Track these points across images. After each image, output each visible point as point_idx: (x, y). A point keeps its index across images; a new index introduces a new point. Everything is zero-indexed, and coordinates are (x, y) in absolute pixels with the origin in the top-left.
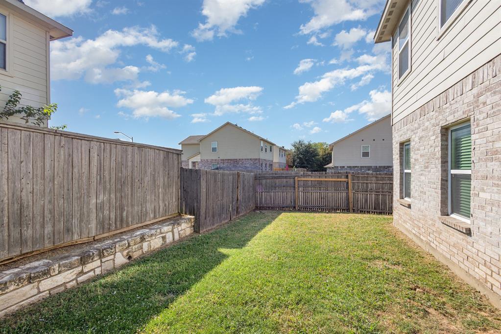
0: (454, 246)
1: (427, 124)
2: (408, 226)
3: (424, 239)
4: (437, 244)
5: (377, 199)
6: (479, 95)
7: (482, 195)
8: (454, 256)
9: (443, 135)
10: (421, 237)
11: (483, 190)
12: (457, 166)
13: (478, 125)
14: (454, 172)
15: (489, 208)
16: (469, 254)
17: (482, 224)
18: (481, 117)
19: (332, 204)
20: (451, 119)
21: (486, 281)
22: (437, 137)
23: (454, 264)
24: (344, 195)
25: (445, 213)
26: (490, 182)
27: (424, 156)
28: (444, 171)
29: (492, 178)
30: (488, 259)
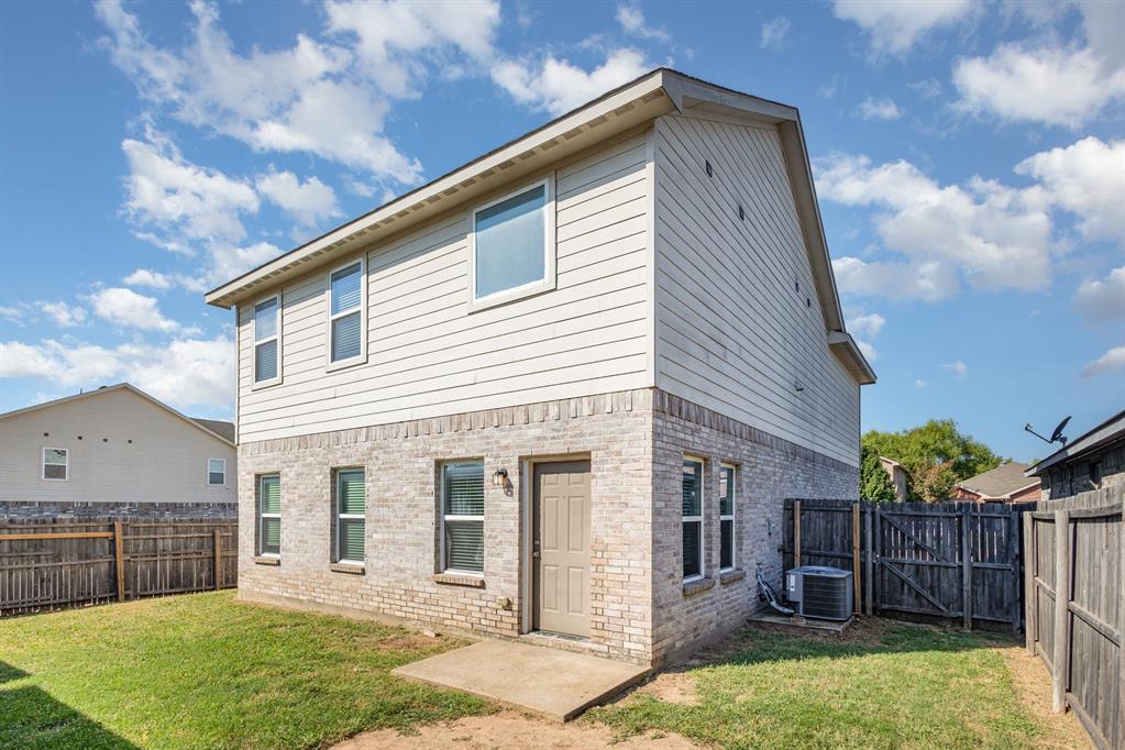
0: (347, 591)
1: (310, 459)
2: (275, 591)
3: (304, 598)
4: (326, 597)
5: (175, 569)
6: (373, 449)
7: (375, 536)
8: (347, 601)
9: (332, 477)
10: (300, 597)
11: (376, 532)
12: (344, 510)
13: (371, 475)
14: (342, 516)
15: (381, 546)
16: (362, 592)
17: (375, 561)
18: (374, 468)
19: (71, 592)
20: (343, 463)
21: (379, 608)
22: (325, 478)
23: (347, 609)
24: (104, 568)
25: (334, 561)
26: (382, 524)
27: (304, 497)
28: (334, 515)
29: (383, 521)
30: (380, 589)
